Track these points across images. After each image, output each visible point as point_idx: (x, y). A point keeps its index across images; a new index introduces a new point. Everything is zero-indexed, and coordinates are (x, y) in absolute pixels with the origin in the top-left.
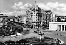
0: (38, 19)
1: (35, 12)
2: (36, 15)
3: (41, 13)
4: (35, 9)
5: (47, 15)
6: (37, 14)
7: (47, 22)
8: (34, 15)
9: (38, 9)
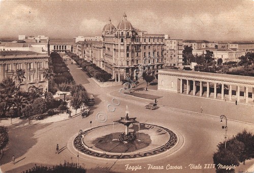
0: (130, 59)
1: (122, 41)
2: (126, 49)
3: (138, 43)
4: (124, 33)
5: (156, 47)
6: (128, 47)
7: (154, 66)
8: (122, 48)
9: (130, 33)
